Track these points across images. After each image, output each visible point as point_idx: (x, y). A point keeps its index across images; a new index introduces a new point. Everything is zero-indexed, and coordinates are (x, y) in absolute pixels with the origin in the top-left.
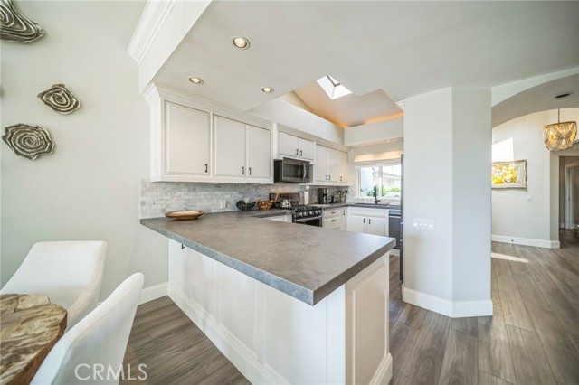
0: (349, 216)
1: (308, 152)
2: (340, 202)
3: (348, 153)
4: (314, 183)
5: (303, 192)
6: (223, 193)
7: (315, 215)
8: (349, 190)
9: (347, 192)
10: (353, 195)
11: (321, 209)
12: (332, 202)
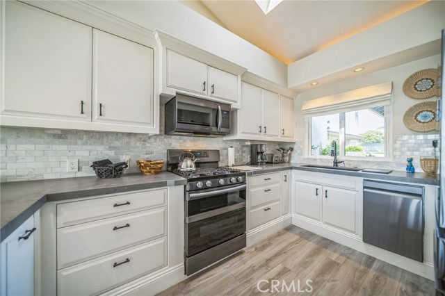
0: (293, 183)
1: (226, 89)
2: (283, 162)
3: (294, 99)
4: (239, 135)
5: (227, 149)
6: (71, 147)
7: (238, 183)
8: (295, 147)
9: (292, 149)
10: (301, 154)
11: (244, 174)
12: (270, 163)
